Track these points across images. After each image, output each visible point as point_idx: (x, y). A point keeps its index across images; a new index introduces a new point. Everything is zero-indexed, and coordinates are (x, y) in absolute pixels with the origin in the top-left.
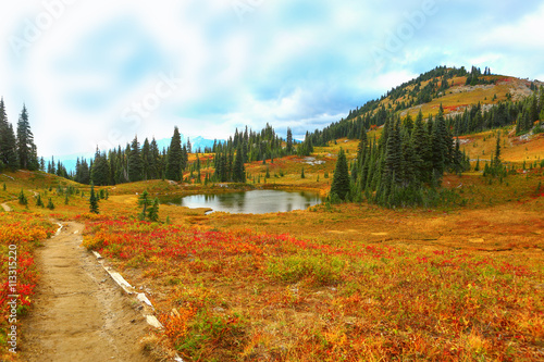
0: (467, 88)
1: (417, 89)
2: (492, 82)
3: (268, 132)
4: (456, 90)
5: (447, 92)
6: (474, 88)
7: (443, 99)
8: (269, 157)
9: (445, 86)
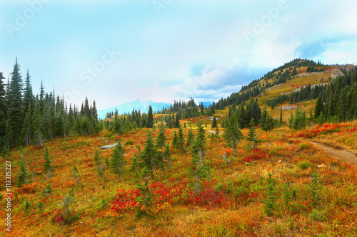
0: (307, 74)
1: (279, 74)
2: (321, 70)
3: (192, 103)
4: (300, 75)
5: (296, 76)
6: (311, 74)
7: (293, 80)
8: (191, 117)
9: (295, 73)
